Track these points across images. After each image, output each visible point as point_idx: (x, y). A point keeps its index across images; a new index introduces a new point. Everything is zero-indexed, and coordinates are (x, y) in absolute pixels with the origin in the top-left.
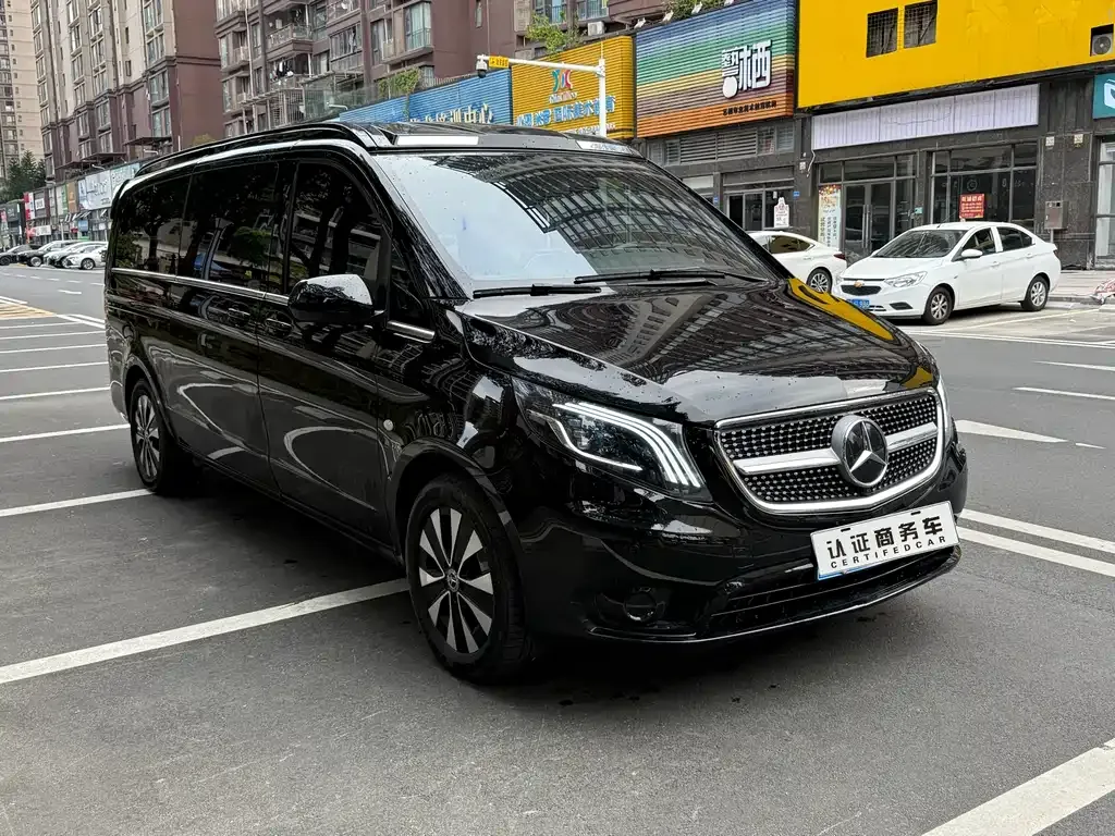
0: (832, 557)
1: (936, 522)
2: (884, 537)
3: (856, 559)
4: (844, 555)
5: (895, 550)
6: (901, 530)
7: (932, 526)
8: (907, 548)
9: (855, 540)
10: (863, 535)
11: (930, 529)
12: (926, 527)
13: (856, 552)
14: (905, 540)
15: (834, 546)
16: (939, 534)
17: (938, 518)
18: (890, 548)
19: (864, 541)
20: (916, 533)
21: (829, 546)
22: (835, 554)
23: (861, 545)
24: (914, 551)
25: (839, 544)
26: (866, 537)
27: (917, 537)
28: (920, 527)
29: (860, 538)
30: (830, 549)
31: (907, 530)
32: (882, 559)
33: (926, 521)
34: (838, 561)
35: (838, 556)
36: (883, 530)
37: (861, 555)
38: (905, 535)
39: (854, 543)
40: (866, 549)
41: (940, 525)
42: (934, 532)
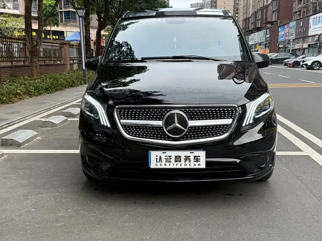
0: (157, 162)
1: (198, 158)
2: (178, 159)
3: (165, 165)
4: (161, 162)
5: (181, 165)
6: (185, 158)
7: (197, 159)
8: (186, 165)
9: (167, 157)
10: (170, 156)
11: (196, 160)
12: (194, 159)
13: (166, 162)
14: (186, 162)
15: (158, 158)
16: (199, 163)
17: (199, 157)
18: (179, 163)
19: (170, 159)
20: (190, 160)
21: (157, 157)
22: (158, 161)
23: (168, 160)
24: (188, 167)
25: (160, 157)
26: (171, 157)
27: (190, 162)
28: (192, 158)
29: (169, 157)
30: (157, 159)
31: (187, 158)
32: (175, 167)
33: (195, 157)
34: (159, 164)
35: (159, 162)
36: (178, 156)
37: (167, 164)
38: (186, 160)
39: (166, 159)
40: (170, 162)
41: (200, 159)
42: (197, 161)
